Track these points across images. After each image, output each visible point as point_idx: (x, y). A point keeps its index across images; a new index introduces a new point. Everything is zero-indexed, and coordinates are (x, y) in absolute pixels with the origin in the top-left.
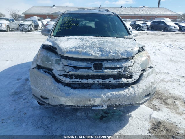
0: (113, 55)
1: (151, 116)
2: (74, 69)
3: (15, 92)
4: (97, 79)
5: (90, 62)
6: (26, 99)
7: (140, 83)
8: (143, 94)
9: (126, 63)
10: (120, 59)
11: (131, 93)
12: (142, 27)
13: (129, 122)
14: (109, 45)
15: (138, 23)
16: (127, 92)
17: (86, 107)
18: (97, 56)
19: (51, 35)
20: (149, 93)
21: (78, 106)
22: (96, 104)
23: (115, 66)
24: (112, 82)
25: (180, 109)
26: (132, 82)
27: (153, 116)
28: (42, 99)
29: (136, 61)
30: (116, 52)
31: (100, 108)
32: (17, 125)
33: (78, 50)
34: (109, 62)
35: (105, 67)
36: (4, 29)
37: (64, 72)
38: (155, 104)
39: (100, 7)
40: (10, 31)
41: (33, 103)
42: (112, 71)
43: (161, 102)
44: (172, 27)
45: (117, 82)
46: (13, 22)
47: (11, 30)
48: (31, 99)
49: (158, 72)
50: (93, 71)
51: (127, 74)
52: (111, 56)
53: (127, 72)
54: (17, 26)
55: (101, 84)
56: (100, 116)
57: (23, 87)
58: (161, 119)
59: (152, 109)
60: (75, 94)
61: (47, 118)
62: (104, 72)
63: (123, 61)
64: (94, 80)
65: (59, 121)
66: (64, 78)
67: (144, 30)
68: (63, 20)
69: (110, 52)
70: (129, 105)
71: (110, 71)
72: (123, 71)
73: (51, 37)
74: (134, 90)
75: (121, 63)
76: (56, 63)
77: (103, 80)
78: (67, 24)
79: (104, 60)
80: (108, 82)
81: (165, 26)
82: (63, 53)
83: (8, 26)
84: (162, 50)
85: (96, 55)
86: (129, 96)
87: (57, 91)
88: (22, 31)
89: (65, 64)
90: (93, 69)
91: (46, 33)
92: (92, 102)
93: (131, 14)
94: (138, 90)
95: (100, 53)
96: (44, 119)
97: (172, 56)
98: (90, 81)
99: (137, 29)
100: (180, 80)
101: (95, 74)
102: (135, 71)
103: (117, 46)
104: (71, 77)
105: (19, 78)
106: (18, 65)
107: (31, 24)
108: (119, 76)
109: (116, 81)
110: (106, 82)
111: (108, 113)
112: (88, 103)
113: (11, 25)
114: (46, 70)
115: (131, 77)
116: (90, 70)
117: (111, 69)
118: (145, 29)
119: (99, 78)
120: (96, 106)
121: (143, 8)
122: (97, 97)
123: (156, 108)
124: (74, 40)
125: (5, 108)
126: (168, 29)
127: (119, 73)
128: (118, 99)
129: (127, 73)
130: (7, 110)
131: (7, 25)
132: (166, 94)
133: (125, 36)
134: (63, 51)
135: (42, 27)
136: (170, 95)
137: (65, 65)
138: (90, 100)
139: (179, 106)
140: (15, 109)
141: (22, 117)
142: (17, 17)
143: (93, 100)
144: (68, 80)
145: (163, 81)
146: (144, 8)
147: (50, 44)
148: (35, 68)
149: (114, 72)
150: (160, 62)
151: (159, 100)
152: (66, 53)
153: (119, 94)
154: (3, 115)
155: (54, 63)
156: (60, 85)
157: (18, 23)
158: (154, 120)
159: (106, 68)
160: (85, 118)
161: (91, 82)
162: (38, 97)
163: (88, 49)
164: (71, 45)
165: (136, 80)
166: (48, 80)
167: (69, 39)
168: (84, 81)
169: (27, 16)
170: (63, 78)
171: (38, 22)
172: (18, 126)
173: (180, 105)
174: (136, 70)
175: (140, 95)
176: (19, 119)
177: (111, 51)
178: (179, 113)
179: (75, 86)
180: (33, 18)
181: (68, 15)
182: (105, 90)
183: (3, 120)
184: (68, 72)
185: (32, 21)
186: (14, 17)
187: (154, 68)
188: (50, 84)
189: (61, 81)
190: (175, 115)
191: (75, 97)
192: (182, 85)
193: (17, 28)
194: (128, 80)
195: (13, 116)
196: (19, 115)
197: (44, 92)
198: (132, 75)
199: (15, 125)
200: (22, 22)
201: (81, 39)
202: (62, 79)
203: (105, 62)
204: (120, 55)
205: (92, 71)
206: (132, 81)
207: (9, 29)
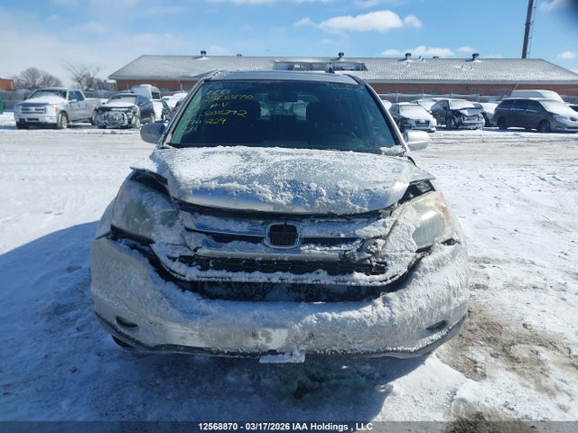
0: (327, 203)
1: (455, 394)
2: (212, 241)
3: (55, 306)
4: (280, 273)
5: (261, 222)
6: (83, 326)
7: (410, 287)
8: (418, 321)
9: (367, 226)
10: (350, 215)
11: (379, 317)
12: (469, 118)
13: (383, 409)
14: (318, 174)
15: (457, 104)
16: (367, 314)
17: (244, 354)
18: (280, 205)
19: (164, 141)
20: (440, 320)
21: (218, 352)
22: (272, 346)
23: (333, 236)
24: (322, 282)
25: (551, 376)
26: (385, 283)
27: (460, 394)
28: (119, 327)
29: (401, 221)
30: (337, 194)
31: (286, 359)
32: (47, 402)
33: (226, 185)
34: (316, 221)
35: (303, 236)
36: (51, 121)
37: (185, 249)
38: (474, 358)
39: (339, 59)
40: (69, 127)
41: (103, 340)
42: (323, 249)
43: (492, 352)
44: (566, 118)
45: (339, 283)
46: (79, 102)
47: (71, 123)
48: (98, 329)
49: (501, 258)
50: (267, 246)
51: (369, 258)
52: (324, 203)
53: (370, 252)
54: (90, 113)
55: (295, 287)
56: (296, 387)
57: (80, 291)
58: (487, 405)
59: (462, 372)
60: (210, 316)
61: (135, 387)
62: (300, 251)
63: (359, 221)
64: (269, 275)
65: (169, 397)
66: (184, 266)
67: (475, 127)
68: (203, 98)
69: (318, 194)
70: (373, 353)
71: (318, 248)
72: (358, 250)
73: (163, 148)
74: (391, 309)
75: (353, 226)
76: (163, 222)
77: (297, 276)
78: (213, 109)
79: (302, 217)
80: (310, 282)
81: (543, 117)
82: (183, 193)
83: (64, 113)
84: (522, 191)
85: (278, 200)
86: (374, 327)
87: (159, 303)
88: (104, 127)
89: (188, 227)
90: (267, 242)
91: (153, 135)
92: (262, 341)
93: (438, 77)
94: (402, 309)
95: (289, 195)
96: (126, 389)
97: (555, 210)
98: (259, 277)
99: (453, 123)
100: (568, 285)
101: (274, 257)
102: (396, 251)
103: (344, 177)
104: (204, 263)
105: (73, 265)
106: (76, 228)
107: (130, 108)
108: (344, 266)
109: (335, 278)
110: (305, 282)
111: (321, 380)
112: (250, 344)
113: (73, 110)
114: (134, 242)
115: (381, 269)
116: (259, 245)
117: (322, 245)
118: (478, 126)
119: (284, 271)
120: (273, 352)
121: (473, 60)
122: (275, 326)
123: (475, 371)
124: (224, 157)
125: (19, 351)
126: (553, 126)
127: (344, 255)
128: (340, 335)
129: (370, 255)
130: (23, 357)
131: (62, 108)
132: (513, 328)
133: (382, 149)
134: (183, 187)
135: (162, 117)
136: (526, 331)
137: (189, 230)
138: (254, 335)
139: (551, 366)
140: (46, 356)
141: (65, 380)
142: (92, 86)
143: (262, 335)
144: (192, 273)
145: (510, 286)
146: (477, 61)
147: (152, 167)
148: (106, 235)
149: (329, 251)
150: (511, 228)
151: (489, 346)
152: (189, 194)
153: (342, 320)
154: (10, 372)
155: (158, 221)
156: (170, 288)
157: (92, 102)
158: (462, 407)
159: (307, 241)
160: (250, 390)
161: (261, 281)
162: (109, 320)
163: (256, 183)
164: (211, 172)
165: (397, 277)
166: (137, 272)
167: (209, 153)
168: (241, 277)
169: (124, 84)
170: (179, 268)
171: (151, 100)
172: (49, 406)
173: (554, 363)
174: (398, 249)
175: (408, 323)
176: (54, 386)
177: (324, 192)
178: (546, 390)
179: (218, 290)
180: (138, 91)
181: (221, 86)
182: (303, 305)
183: (9, 385)
184: (195, 250)
185: (134, 99)
186: (85, 88)
187: (463, 245)
188: (141, 282)
189: (173, 276)
190: (533, 392)
191: (209, 324)
192: (571, 301)
193: (91, 119)
194: (371, 276)
195: (40, 377)
196: (56, 374)
197: (127, 305)
198: (386, 264)
199: (40, 401)
200: (105, 100)
201: (242, 155)
202: (177, 271)
203: (306, 222)
204: (349, 202)
205: (263, 248)
206: (386, 281)
207: (68, 121)
